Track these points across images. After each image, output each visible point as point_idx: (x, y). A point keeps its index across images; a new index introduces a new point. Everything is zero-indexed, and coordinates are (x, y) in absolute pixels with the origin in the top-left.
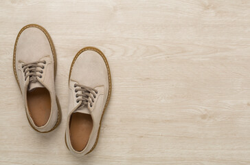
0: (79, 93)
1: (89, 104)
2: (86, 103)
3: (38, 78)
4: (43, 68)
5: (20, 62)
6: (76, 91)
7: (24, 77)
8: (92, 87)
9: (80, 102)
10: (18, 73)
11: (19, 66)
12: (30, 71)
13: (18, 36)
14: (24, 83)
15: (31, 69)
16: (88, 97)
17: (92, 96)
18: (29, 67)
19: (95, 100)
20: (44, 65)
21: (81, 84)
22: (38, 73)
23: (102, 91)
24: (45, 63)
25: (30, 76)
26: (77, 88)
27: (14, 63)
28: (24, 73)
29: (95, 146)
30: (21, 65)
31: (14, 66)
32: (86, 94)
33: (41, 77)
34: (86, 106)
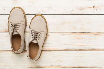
0: (33, 34)
1: (37, 39)
2: (36, 38)
3: (17, 30)
4: (20, 26)
5: (10, 22)
6: (32, 33)
7: (11, 29)
8: (39, 32)
9: (33, 38)
10: (9, 27)
11: (10, 24)
12: (14, 27)
13: (11, 11)
14: (11, 32)
15: (14, 26)
16: (37, 36)
17: (39, 35)
18: (14, 25)
19: (40, 37)
20: (20, 25)
21: (34, 30)
22: (17, 28)
23: (43, 34)
24: (21, 24)
25: (14, 29)
26: (33, 32)
27: (8, 23)
28: (11, 28)
29: (40, 57)
30: (11, 24)
31: (8, 24)
32: (36, 34)
33: (18, 30)
34: (36, 39)
